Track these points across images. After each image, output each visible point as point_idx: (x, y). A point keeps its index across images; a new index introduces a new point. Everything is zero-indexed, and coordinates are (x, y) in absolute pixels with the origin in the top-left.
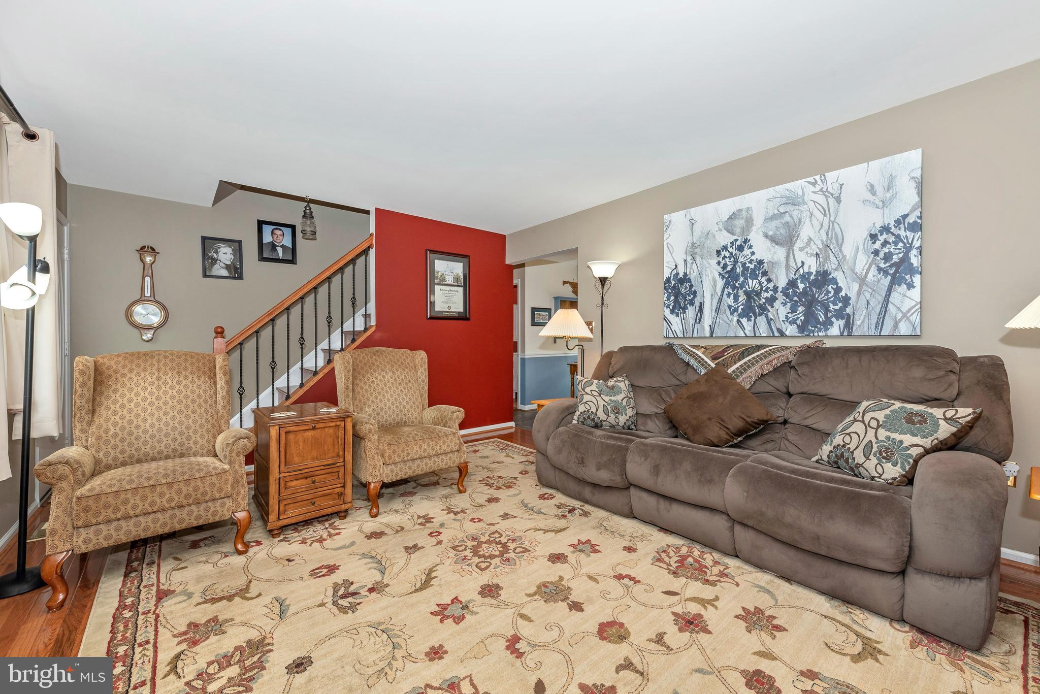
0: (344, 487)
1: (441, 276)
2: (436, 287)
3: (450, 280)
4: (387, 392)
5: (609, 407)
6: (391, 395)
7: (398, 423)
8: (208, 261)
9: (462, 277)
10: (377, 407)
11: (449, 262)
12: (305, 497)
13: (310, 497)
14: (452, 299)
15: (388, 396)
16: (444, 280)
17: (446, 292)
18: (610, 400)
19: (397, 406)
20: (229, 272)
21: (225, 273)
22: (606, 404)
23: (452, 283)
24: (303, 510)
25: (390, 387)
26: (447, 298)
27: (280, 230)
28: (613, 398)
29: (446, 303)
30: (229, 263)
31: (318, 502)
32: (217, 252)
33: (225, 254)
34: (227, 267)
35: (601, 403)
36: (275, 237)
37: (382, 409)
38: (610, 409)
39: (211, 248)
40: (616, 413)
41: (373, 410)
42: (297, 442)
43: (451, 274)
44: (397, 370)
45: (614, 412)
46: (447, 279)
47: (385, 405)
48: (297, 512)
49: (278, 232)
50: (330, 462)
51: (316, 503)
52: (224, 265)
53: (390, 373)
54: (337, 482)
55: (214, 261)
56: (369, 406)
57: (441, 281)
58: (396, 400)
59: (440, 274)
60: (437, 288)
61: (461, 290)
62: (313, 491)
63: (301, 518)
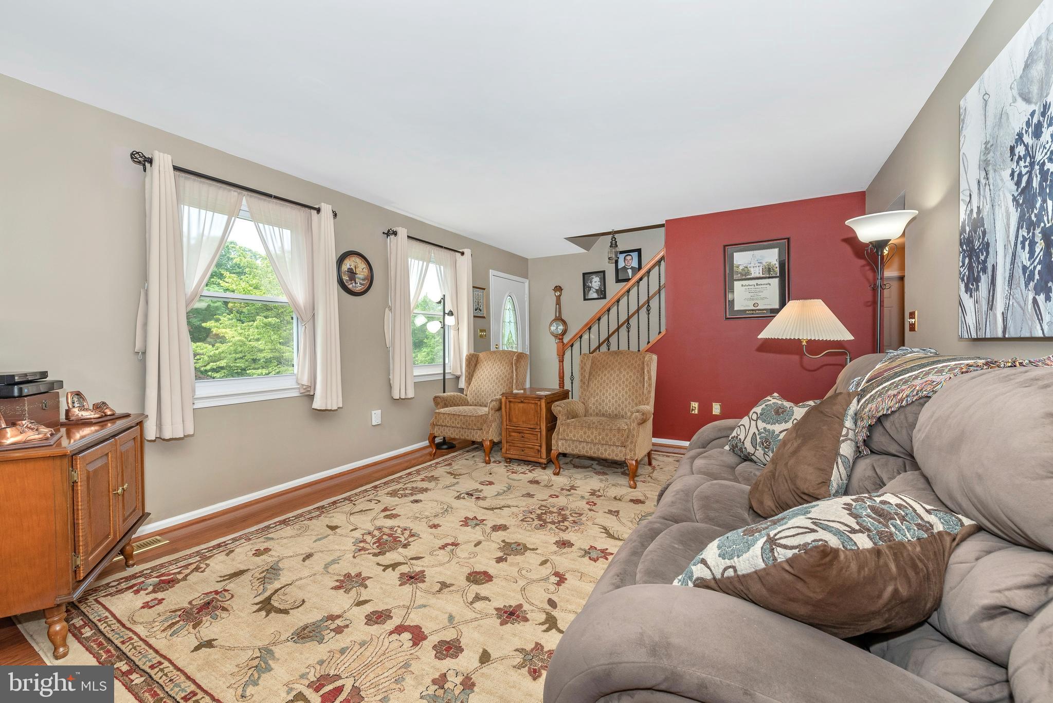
0: (541, 446)
1: (743, 270)
2: (735, 283)
3: (756, 272)
4: (610, 388)
5: (758, 437)
6: (613, 391)
7: (616, 415)
8: (586, 288)
9: (777, 265)
10: (600, 399)
11: (755, 252)
12: (519, 445)
13: (521, 446)
14: (760, 294)
15: (610, 391)
16: (748, 273)
17: (750, 287)
18: (765, 428)
19: (616, 401)
20: (598, 295)
21: (595, 296)
22: (757, 433)
23: (761, 275)
24: (518, 453)
25: (614, 384)
26: (752, 294)
27: (630, 255)
28: (769, 427)
29: (751, 299)
30: (597, 288)
31: (527, 451)
32: (591, 282)
33: (596, 282)
34: (597, 291)
35: (753, 430)
36: (626, 262)
37: (603, 401)
38: (759, 440)
39: (588, 280)
40: (766, 448)
41: (597, 401)
42: (515, 409)
43: (759, 264)
44: (625, 370)
45: (763, 444)
46: (753, 272)
47: (607, 398)
48: (515, 452)
49: (629, 258)
50: (532, 427)
51: (526, 451)
52: (594, 290)
53: (618, 372)
54: (536, 441)
55: (590, 288)
56: (594, 397)
57: (742, 275)
58: (616, 395)
59: (741, 268)
60: (737, 284)
61: (775, 282)
62: (523, 443)
63: (516, 457)
